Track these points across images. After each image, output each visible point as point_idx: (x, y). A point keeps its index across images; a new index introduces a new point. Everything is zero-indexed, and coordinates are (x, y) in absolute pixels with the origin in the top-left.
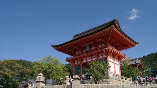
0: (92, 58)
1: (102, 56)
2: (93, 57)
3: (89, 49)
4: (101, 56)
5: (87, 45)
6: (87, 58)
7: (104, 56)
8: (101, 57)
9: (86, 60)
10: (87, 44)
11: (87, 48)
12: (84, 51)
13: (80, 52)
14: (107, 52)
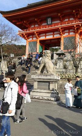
0: (53, 35)
1: (69, 32)
3: (50, 22)
4: (67, 32)
5: (49, 17)
6: (47, 34)
9: (46, 36)
10: (49, 15)
11: (48, 21)
12: (43, 24)
13: (36, 26)
14: (78, 27)
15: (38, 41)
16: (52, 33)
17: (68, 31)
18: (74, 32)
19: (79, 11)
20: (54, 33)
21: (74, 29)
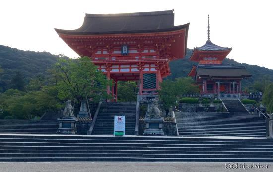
0: (130, 68)
1: (150, 68)
2: (132, 66)
5: (125, 45)
6: (121, 66)
7: (153, 70)
8: (147, 70)
9: (119, 68)
10: (124, 43)
11: (124, 49)
12: (115, 52)
13: (105, 52)
14: (161, 64)
15: (109, 74)
16: (128, 66)
17: (148, 66)
18: (156, 68)
19: (162, 44)
20: (130, 66)
21: (156, 65)
